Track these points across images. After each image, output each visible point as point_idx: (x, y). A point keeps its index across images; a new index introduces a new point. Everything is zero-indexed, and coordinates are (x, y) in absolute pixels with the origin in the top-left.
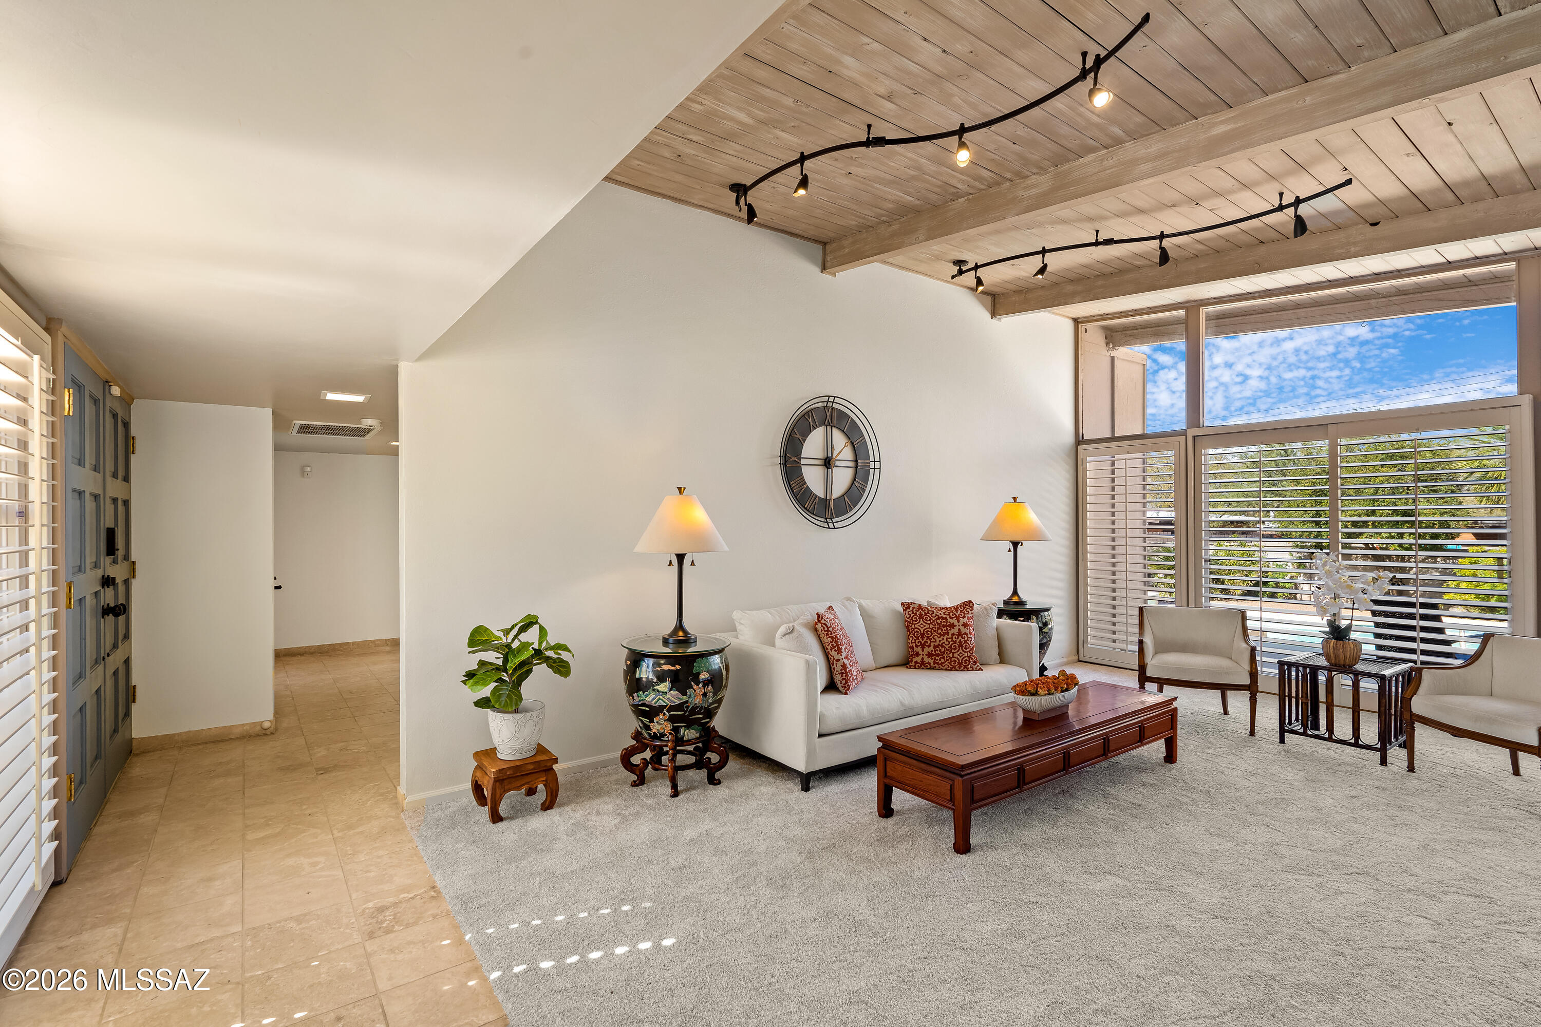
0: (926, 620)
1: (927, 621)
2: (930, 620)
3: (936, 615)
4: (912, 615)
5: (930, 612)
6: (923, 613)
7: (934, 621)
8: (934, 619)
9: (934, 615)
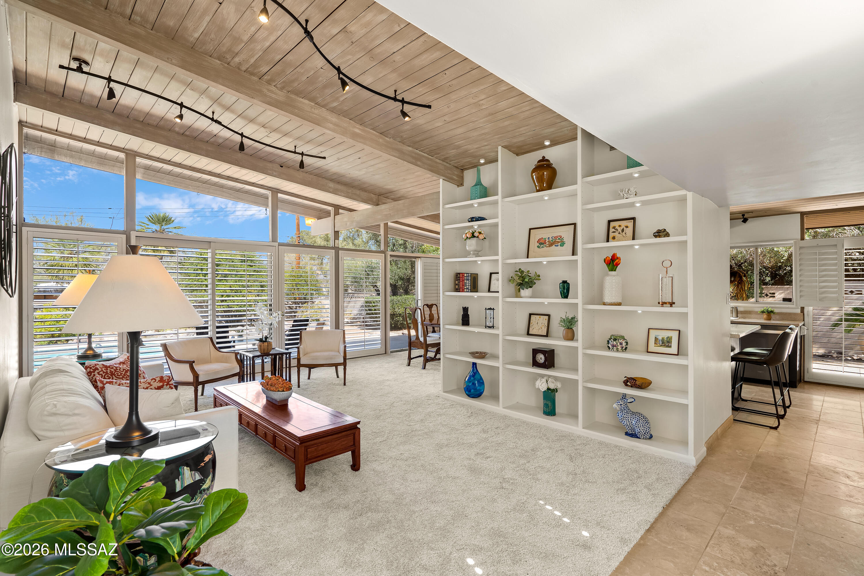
0: (118, 375)
1: (120, 376)
2: (121, 375)
3: (124, 369)
4: (104, 375)
5: (118, 368)
6: (112, 370)
7: (124, 375)
8: (124, 372)
9: (122, 370)
